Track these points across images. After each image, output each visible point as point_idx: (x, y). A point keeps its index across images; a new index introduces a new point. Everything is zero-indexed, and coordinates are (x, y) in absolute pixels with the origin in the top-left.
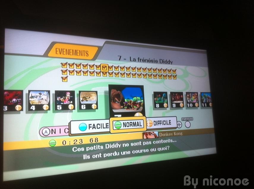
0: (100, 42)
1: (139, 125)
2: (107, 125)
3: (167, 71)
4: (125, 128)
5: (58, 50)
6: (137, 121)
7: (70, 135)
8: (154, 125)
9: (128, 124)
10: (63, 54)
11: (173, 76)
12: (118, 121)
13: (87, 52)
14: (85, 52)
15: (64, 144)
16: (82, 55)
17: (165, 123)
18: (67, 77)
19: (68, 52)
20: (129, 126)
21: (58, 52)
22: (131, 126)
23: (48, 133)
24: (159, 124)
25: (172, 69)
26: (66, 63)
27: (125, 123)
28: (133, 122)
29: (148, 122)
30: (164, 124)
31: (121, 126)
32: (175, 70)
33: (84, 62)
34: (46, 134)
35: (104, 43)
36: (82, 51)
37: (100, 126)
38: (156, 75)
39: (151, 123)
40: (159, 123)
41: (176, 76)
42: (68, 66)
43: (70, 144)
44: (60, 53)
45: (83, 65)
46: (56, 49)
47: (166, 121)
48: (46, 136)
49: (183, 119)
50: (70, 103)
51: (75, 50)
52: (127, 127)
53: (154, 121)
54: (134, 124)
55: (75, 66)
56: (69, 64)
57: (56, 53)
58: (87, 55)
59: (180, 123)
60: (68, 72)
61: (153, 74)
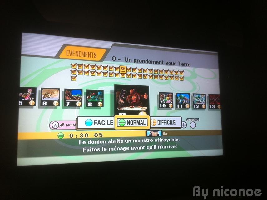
0: (108, 44)
1: (142, 123)
2: (112, 122)
3: (174, 72)
4: (128, 125)
5: (68, 52)
6: (140, 120)
7: (77, 129)
8: (158, 124)
9: (132, 122)
10: (73, 56)
11: (180, 77)
12: (122, 118)
13: (95, 54)
14: (93, 53)
15: (71, 137)
16: (90, 57)
17: (170, 122)
18: (75, 77)
19: (78, 54)
20: (132, 124)
21: (69, 54)
22: (135, 124)
23: (57, 126)
24: (163, 124)
25: (180, 71)
26: (75, 64)
27: (129, 121)
28: (137, 121)
29: (152, 121)
30: (168, 123)
31: (124, 123)
32: (183, 72)
33: (93, 64)
34: (55, 127)
35: (112, 45)
36: (90, 53)
37: (105, 123)
38: (163, 76)
39: (155, 123)
40: (163, 122)
41: (183, 77)
42: (77, 66)
43: (76, 137)
44: (71, 55)
45: (91, 66)
46: (67, 51)
47: (170, 121)
48: (55, 129)
49: (188, 120)
50: (31, 99)
51: (84, 52)
52: (131, 124)
53: (158, 121)
54: (138, 122)
55: (84, 66)
56: (78, 65)
57: (67, 55)
58: (95, 57)
59: (185, 124)
60: (77, 72)
61: (160, 75)
